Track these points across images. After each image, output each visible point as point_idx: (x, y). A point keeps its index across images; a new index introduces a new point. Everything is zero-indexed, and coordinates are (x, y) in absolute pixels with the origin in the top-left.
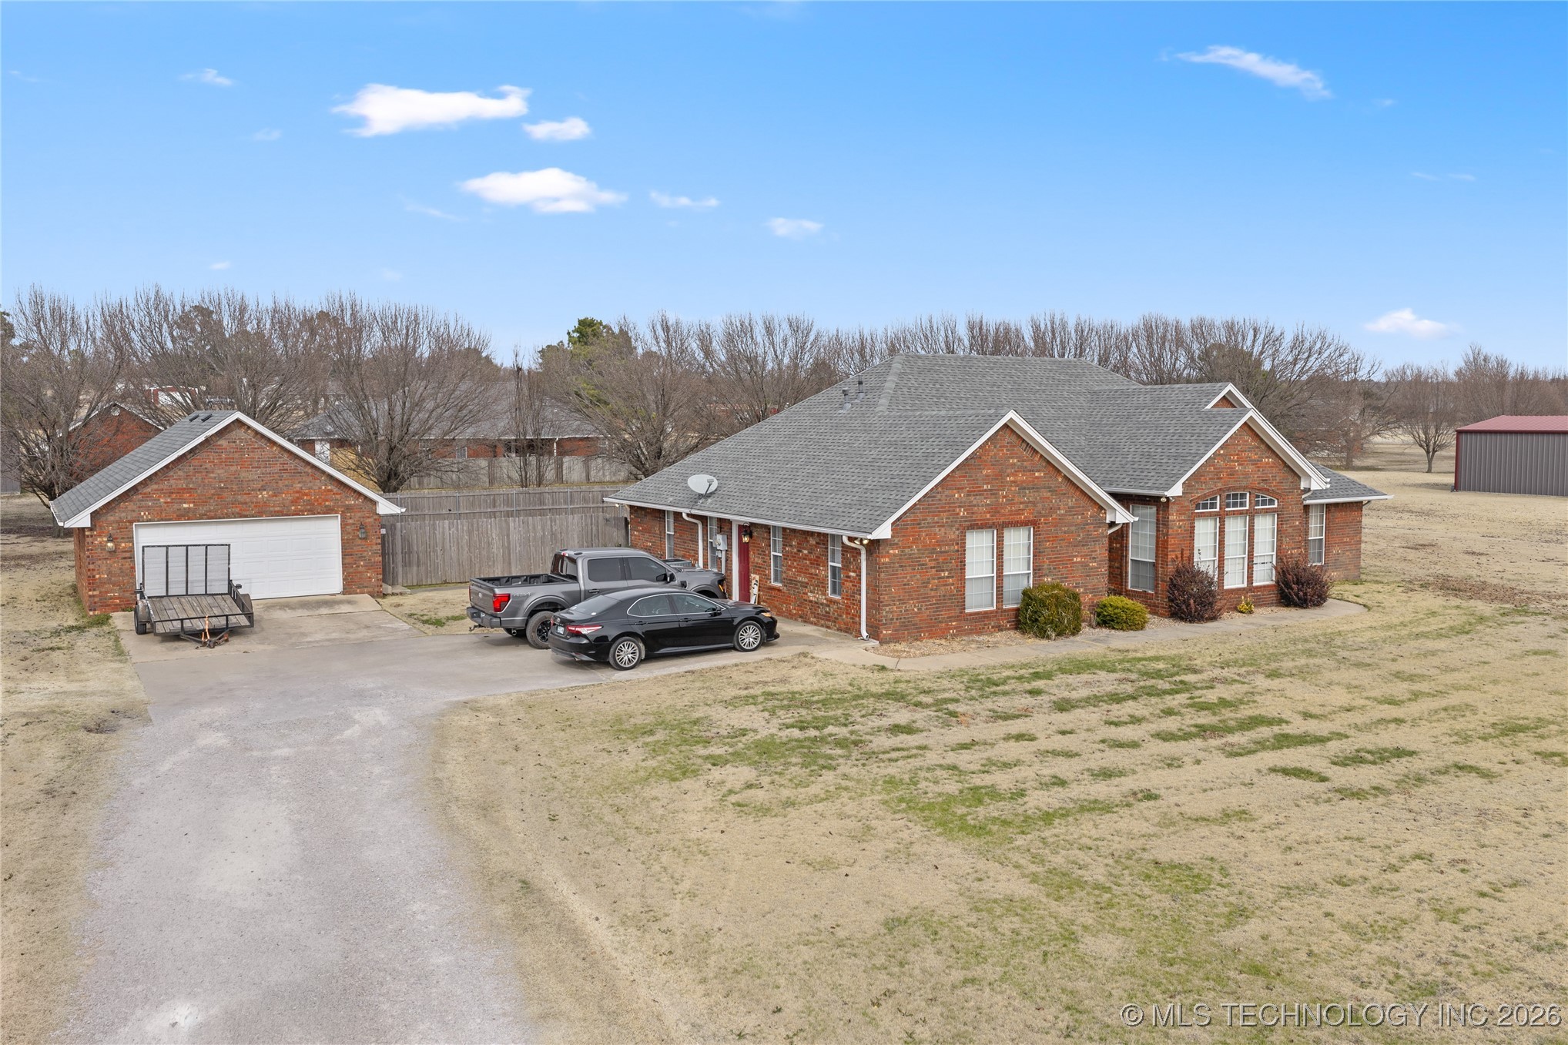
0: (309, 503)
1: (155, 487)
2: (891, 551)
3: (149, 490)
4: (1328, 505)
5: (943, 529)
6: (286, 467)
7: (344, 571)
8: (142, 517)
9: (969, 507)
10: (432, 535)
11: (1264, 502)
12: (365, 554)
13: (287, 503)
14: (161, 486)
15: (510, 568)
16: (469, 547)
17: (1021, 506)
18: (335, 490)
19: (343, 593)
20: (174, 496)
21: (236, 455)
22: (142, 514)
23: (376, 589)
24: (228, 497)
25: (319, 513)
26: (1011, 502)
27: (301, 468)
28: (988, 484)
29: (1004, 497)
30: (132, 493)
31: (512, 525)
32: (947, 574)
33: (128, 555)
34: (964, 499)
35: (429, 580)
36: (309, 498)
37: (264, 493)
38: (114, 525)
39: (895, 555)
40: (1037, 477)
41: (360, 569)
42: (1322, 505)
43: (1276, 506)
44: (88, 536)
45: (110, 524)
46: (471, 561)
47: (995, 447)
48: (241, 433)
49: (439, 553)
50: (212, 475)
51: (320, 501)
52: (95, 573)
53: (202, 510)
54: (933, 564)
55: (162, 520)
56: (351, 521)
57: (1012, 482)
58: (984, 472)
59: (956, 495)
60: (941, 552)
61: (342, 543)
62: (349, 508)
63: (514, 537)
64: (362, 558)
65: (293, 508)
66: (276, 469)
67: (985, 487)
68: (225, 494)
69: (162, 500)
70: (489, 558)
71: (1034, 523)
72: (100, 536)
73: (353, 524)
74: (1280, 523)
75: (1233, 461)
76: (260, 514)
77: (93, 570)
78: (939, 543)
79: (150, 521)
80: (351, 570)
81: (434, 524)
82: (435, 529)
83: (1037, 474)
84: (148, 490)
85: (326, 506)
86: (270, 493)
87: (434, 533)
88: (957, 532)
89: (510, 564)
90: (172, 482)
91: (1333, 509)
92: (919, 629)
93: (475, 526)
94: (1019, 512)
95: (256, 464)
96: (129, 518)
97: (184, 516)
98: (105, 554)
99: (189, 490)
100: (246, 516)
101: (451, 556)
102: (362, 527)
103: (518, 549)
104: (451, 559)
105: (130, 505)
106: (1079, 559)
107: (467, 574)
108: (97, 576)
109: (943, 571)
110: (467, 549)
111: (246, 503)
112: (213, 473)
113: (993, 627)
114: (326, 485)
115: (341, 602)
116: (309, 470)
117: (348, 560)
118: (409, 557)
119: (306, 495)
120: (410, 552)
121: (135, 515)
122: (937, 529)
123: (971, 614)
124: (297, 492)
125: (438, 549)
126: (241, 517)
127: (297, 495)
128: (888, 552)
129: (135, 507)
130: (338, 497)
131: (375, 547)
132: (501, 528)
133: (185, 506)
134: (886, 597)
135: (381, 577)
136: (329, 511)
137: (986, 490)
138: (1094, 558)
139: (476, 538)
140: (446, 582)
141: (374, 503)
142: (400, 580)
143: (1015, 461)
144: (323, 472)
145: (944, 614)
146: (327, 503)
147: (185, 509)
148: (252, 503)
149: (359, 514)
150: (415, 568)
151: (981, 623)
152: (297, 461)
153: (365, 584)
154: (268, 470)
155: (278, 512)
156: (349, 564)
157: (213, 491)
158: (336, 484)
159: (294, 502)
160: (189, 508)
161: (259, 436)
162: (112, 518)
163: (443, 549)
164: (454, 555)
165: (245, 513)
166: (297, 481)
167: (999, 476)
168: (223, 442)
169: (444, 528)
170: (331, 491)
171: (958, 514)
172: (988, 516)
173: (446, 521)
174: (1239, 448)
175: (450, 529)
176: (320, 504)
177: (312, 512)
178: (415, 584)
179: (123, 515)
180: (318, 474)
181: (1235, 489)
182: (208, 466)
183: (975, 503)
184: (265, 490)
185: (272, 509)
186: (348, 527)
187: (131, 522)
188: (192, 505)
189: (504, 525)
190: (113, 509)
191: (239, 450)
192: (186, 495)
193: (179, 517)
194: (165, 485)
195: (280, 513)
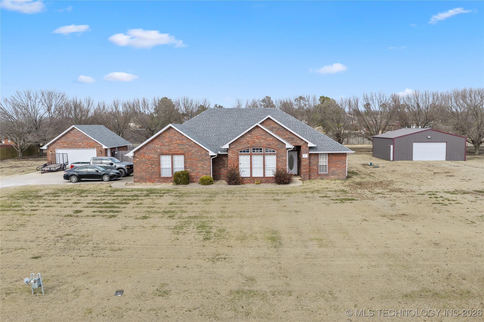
0: (90, 145)
1: (59, 141)
2: (136, 159)
4: (329, 154)
5: (152, 155)
9: (161, 149)
11: (270, 151)
17: (179, 150)
20: (63, 143)
21: (75, 135)
25: (92, 148)
26: (175, 148)
28: (167, 143)
29: (172, 147)
32: (154, 166)
33: (54, 155)
34: (159, 147)
37: (80, 143)
38: (52, 149)
39: (137, 160)
40: (184, 142)
42: (326, 154)
43: (276, 153)
44: (47, 151)
47: (169, 134)
48: (74, 130)
53: (68, 146)
54: (150, 163)
55: (61, 148)
56: (98, 149)
57: (175, 143)
58: (166, 140)
59: (157, 146)
60: (152, 160)
61: (97, 155)
62: (97, 147)
66: (83, 138)
67: (166, 144)
68: (72, 143)
69: (60, 144)
71: (183, 154)
72: (49, 151)
74: (277, 158)
75: (254, 138)
76: (80, 147)
78: (151, 158)
79: (59, 148)
83: (184, 141)
84: (58, 142)
86: (82, 143)
88: (157, 156)
90: (62, 140)
91: (331, 155)
92: (146, 180)
94: (178, 151)
95: (78, 137)
96: (54, 147)
98: (50, 155)
99: (65, 142)
102: (101, 151)
105: (55, 145)
106: (200, 165)
108: (49, 159)
109: (153, 165)
111: (77, 145)
112: (70, 138)
113: (170, 181)
119: (89, 143)
121: (56, 147)
122: (151, 155)
123: (162, 177)
124: (87, 143)
128: (136, 160)
130: (95, 145)
134: (136, 171)
136: (94, 147)
137: (166, 145)
138: (205, 165)
143: (176, 137)
145: (154, 176)
147: (65, 146)
149: (100, 148)
151: (166, 180)
154: (81, 138)
157: (70, 142)
159: (86, 145)
162: (51, 147)
166: (86, 141)
167: (171, 141)
168: (72, 132)
170: (94, 143)
171: (157, 151)
172: (167, 152)
174: (257, 135)
176: (92, 146)
177: (90, 147)
181: (255, 147)
183: (163, 148)
185: (82, 146)
186: (98, 151)
190: (52, 145)
191: (75, 134)
192: (65, 143)
193: (64, 148)
194: (61, 141)
195: (84, 147)
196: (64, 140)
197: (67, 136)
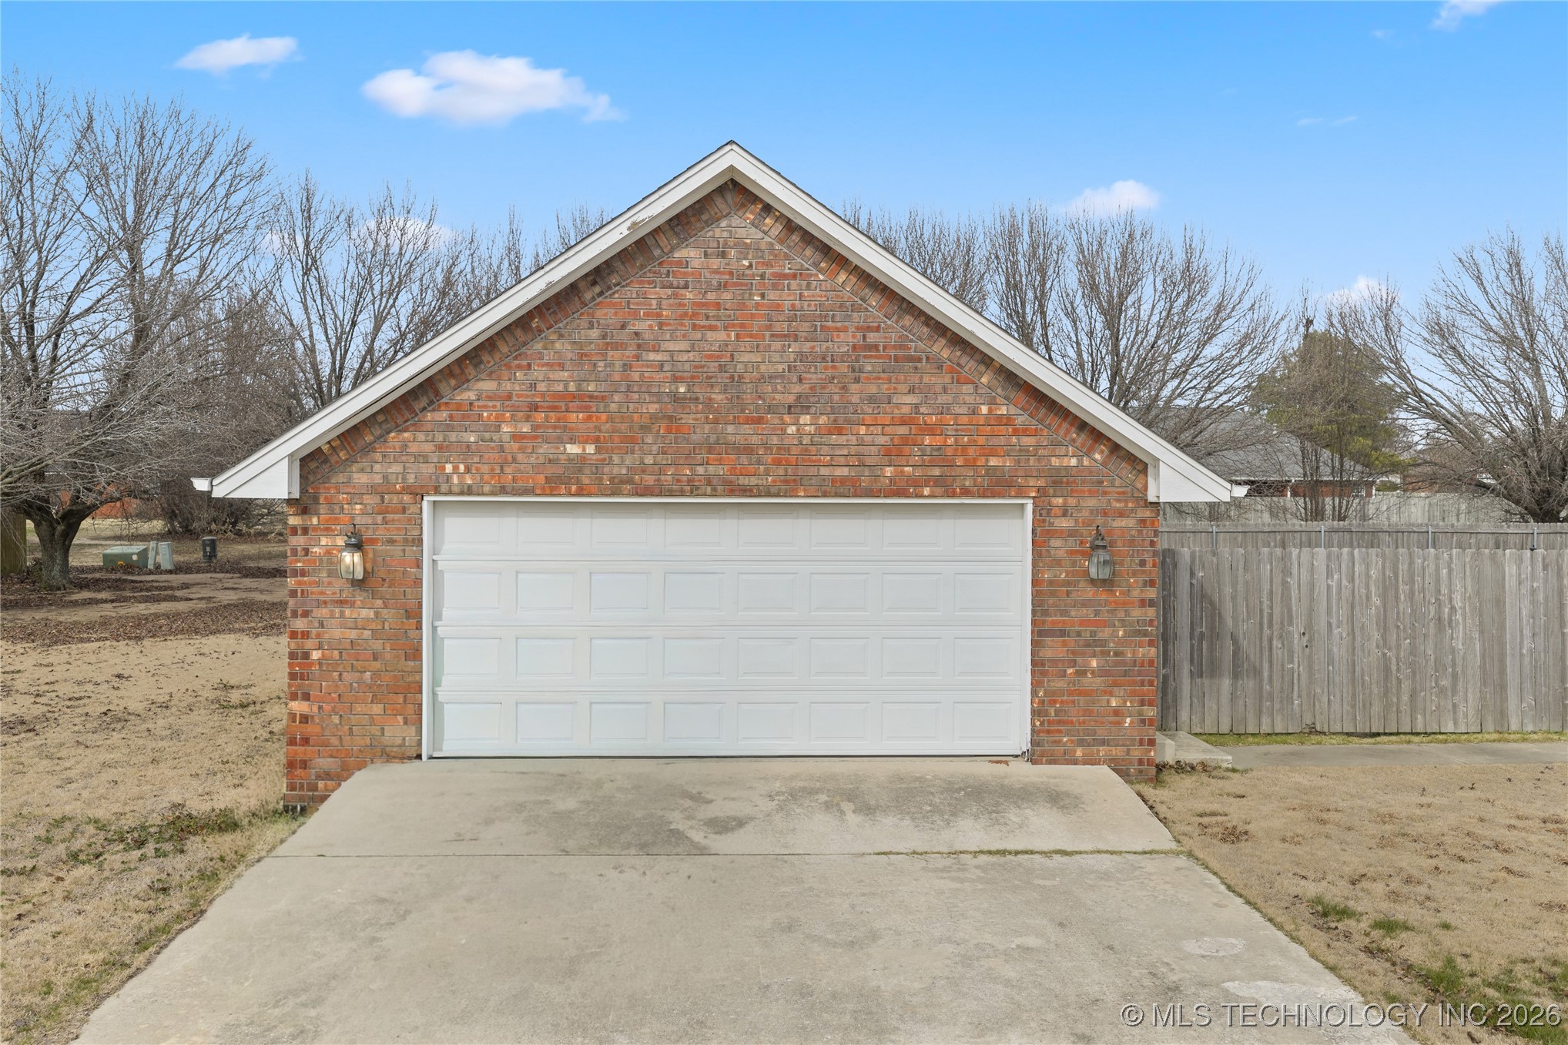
0: (939, 458)
1: (488, 386)
3: (471, 395)
6: (872, 337)
7: (1036, 685)
8: (448, 479)
10: (1278, 589)
12: (1105, 633)
13: (872, 455)
14: (507, 386)
15: (1504, 699)
16: (1384, 631)
18: (1022, 419)
19: (1034, 755)
20: (540, 417)
21: (727, 297)
22: (449, 468)
23: (1137, 753)
24: (697, 426)
25: (966, 493)
27: (920, 341)
30: (424, 402)
31: (1510, 570)
33: (403, 593)
35: (1265, 720)
36: (938, 440)
37: (805, 419)
38: (369, 499)
41: (1089, 682)
44: (294, 531)
45: (355, 496)
46: (1387, 670)
48: (740, 226)
49: (1297, 642)
50: (652, 356)
51: (972, 452)
52: (309, 644)
53: (621, 466)
55: (503, 491)
56: (1064, 523)
61: (1036, 595)
62: (1060, 481)
63: (1519, 611)
64: (1095, 645)
65: (889, 471)
66: (843, 343)
68: (688, 420)
69: (505, 429)
70: (1439, 665)
72: (328, 531)
73: (1072, 533)
76: (790, 486)
77: (306, 635)
79: (469, 491)
80: (1060, 684)
81: (1285, 559)
82: (1286, 572)
85: (991, 471)
86: (823, 420)
87: (1285, 584)
89: (1502, 687)
90: (537, 373)
93: (1403, 567)
95: (782, 327)
96: (411, 479)
97: (567, 483)
98: (336, 588)
99: (581, 400)
100: (746, 491)
101: (1330, 651)
102: (1100, 542)
103: (1527, 644)
104: (1330, 661)
105: (416, 441)
107: (1376, 708)
108: (316, 655)
110: (1376, 636)
111: (748, 450)
112: (656, 350)
114: (992, 402)
115: (1023, 795)
116: (941, 349)
117: (1053, 649)
118: (1211, 649)
119: (931, 430)
120: (1215, 634)
121: (427, 469)
124: (903, 422)
125: (1297, 629)
126: (731, 493)
127: (903, 430)
129: (428, 447)
130: (1027, 441)
131: (1137, 613)
132: (1478, 578)
133: (573, 449)
135: (1151, 712)
136: (1000, 485)
139: (1404, 606)
140: (1313, 731)
141: (1139, 465)
142: (1184, 716)
144: (986, 360)
146: (993, 462)
147: (571, 459)
148: (767, 447)
149: (1092, 502)
150: (1226, 683)
152: (908, 320)
153: (1102, 733)
154: (820, 348)
155: (843, 481)
156: (1054, 662)
157: (653, 408)
158: (1022, 398)
159: (892, 453)
160: (582, 458)
161: (796, 238)
163: (1308, 632)
164: (1339, 651)
165: (744, 481)
166: (903, 388)
168: (689, 254)
169: (1312, 569)
170: (1008, 420)
173: (1321, 552)
175: (1329, 575)
176: (971, 464)
177: (946, 486)
178: (1225, 728)
179: (396, 468)
180: (970, 365)
182: (642, 326)
184: (806, 410)
185: (824, 471)
186: (1055, 543)
187: (418, 495)
188: (590, 449)
189: (1488, 568)
190: (369, 449)
191: (735, 280)
192: (576, 417)
193: (552, 485)
194: (516, 383)
195: (850, 487)
196: (564, 380)
197: (606, 315)
